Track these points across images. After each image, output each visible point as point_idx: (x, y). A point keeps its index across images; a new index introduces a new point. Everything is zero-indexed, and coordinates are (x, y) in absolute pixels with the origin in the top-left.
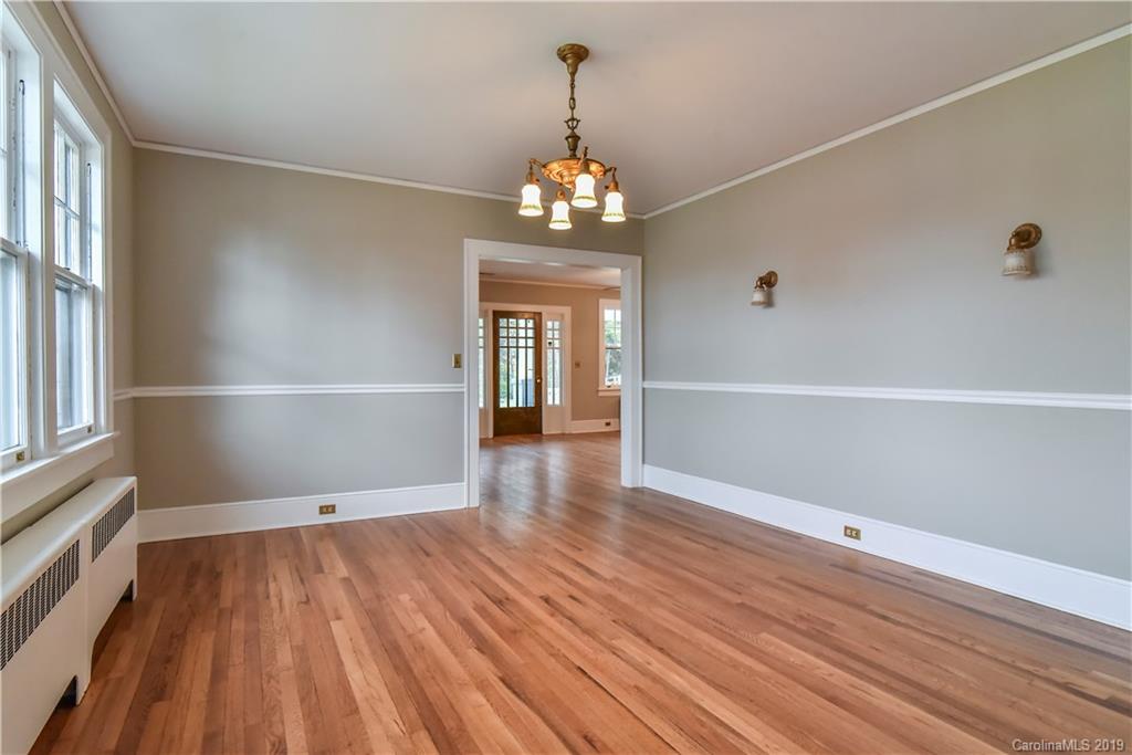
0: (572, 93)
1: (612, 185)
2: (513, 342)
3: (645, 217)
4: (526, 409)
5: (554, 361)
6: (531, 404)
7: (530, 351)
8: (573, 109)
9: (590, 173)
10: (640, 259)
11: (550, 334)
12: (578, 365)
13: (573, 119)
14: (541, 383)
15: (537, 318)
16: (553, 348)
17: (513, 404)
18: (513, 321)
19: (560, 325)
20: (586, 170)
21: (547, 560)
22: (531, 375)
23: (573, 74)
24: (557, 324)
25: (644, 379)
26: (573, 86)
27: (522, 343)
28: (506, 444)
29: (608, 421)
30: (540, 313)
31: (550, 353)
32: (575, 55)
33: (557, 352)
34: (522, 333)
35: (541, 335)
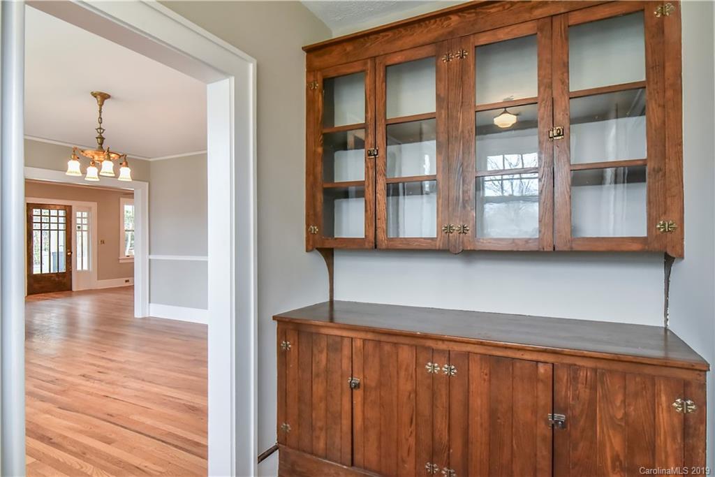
0: (100, 115)
1: (124, 163)
2: (45, 226)
3: (151, 160)
4: (58, 274)
5: (82, 241)
6: (63, 269)
7: (62, 234)
8: (101, 123)
9: (110, 160)
10: (147, 184)
11: (79, 221)
12: (103, 242)
13: (100, 128)
14: (71, 256)
15: (67, 210)
16: (82, 231)
17: (45, 271)
18: (45, 212)
19: (88, 215)
20: (109, 159)
21: (82, 359)
22: (62, 249)
23: (101, 106)
24: (85, 214)
25: (150, 254)
26: (100, 112)
27: (54, 227)
28: (39, 300)
29: (127, 279)
30: (71, 206)
31: (79, 234)
32: (103, 97)
33: (85, 234)
34: (54, 220)
35: (71, 221)
